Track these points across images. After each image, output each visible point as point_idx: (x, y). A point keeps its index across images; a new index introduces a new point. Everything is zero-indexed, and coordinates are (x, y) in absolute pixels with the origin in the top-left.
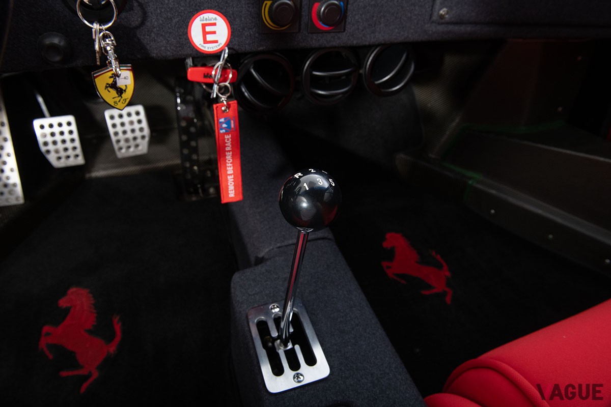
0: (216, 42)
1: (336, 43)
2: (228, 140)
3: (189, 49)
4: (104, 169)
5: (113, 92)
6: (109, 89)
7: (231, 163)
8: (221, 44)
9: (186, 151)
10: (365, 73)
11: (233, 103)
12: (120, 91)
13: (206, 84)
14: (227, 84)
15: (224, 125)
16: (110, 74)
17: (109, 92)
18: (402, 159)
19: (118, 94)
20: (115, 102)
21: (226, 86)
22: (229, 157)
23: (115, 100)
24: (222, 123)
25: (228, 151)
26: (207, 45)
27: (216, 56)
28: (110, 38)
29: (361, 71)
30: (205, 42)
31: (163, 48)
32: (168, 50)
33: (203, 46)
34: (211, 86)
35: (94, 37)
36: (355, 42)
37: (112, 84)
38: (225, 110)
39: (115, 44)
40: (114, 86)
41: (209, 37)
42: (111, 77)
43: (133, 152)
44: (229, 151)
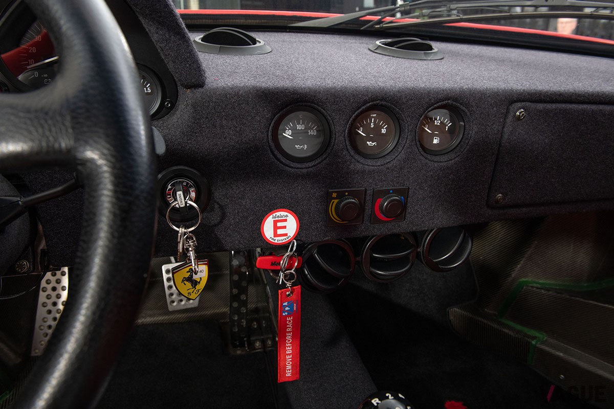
0: (286, 235)
1: (396, 230)
2: (290, 322)
3: (260, 242)
4: (151, 316)
5: (189, 285)
6: (185, 282)
7: (290, 344)
8: (290, 236)
9: (235, 305)
10: (423, 251)
11: (297, 288)
12: (195, 283)
13: (273, 271)
14: (292, 271)
15: (287, 309)
16: (188, 269)
17: (185, 284)
18: (455, 312)
19: (192, 285)
20: (189, 293)
21: (291, 273)
22: (289, 337)
23: (189, 291)
24: (286, 306)
25: (288, 332)
26: (277, 238)
27: (284, 247)
28: (193, 239)
29: (419, 250)
30: (276, 235)
31: (237, 242)
32: (241, 243)
33: (273, 239)
34: (277, 272)
35: (179, 240)
36: (414, 228)
37: (188, 277)
38: (289, 295)
39: (196, 244)
40: (190, 279)
41: (280, 232)
42: (188, 272)
43: (184, 305)
44: (290, 332)
